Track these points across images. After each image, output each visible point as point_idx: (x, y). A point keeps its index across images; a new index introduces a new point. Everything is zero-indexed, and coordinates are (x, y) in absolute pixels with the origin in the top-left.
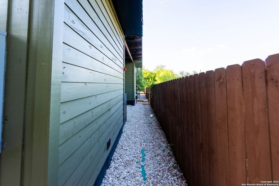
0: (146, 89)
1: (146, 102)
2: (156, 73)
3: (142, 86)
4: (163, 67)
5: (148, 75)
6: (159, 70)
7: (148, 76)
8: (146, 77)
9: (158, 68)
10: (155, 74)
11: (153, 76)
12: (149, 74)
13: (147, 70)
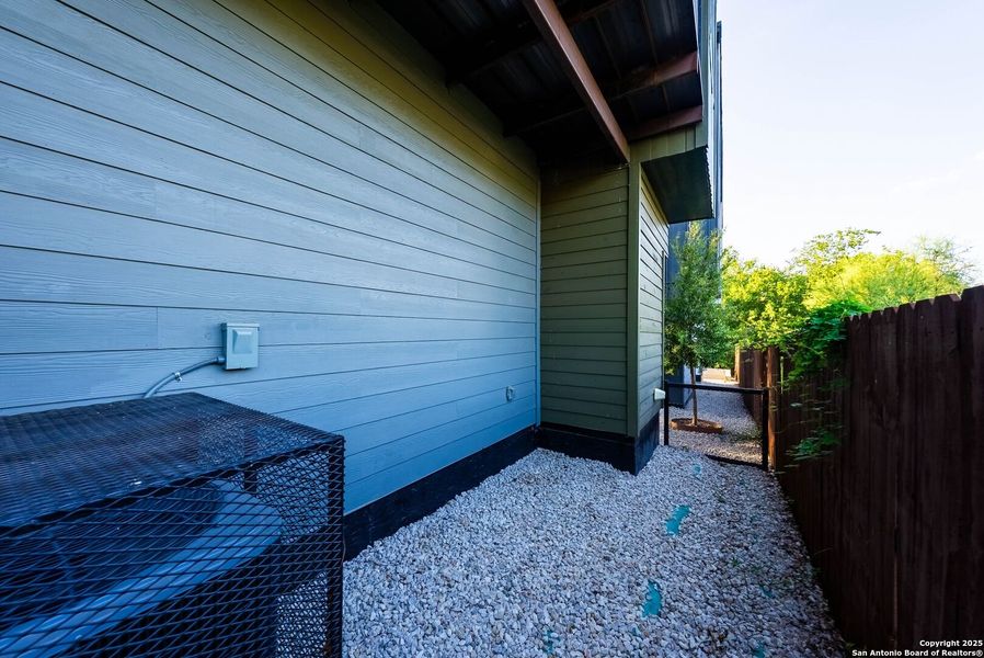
0: (743, 356)
1: (744, 438)
2: (805, 274)
3: (709, 337)
4: (856, 239)
5: (754, 286)
6: (830, 257)
7: (754, 294)
8: (746, 297)
9: (822, 247)
10: (801, 281)
11: (784, 290)
12: (759, 280)
13: (751, 265)
